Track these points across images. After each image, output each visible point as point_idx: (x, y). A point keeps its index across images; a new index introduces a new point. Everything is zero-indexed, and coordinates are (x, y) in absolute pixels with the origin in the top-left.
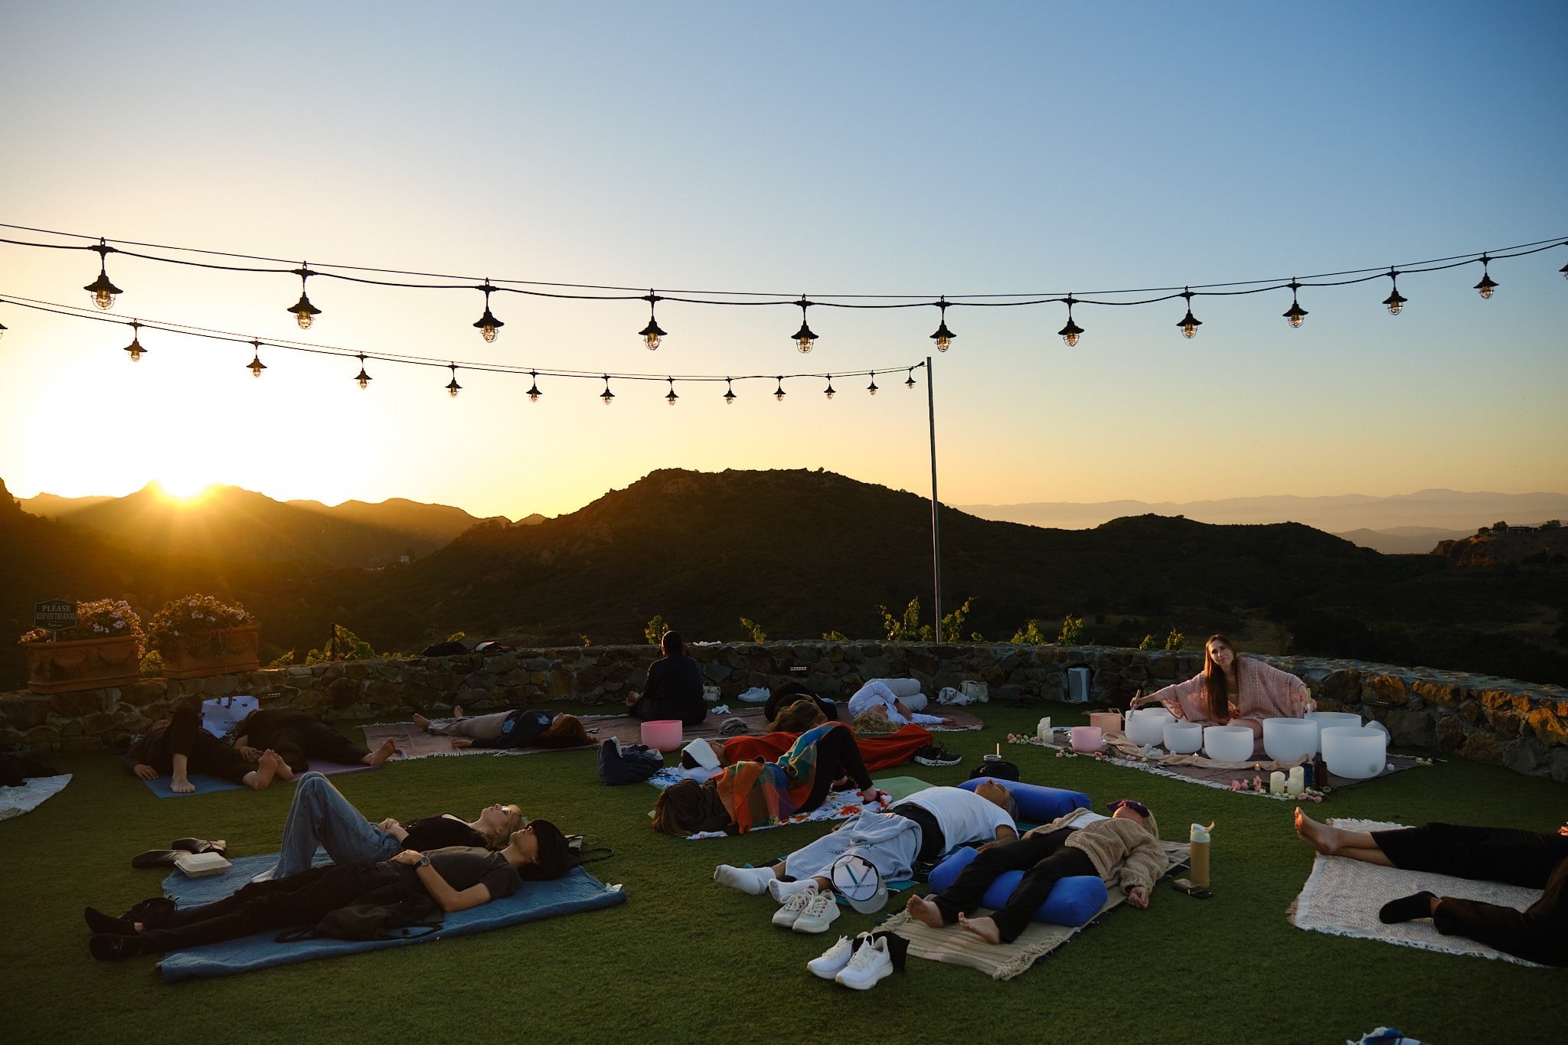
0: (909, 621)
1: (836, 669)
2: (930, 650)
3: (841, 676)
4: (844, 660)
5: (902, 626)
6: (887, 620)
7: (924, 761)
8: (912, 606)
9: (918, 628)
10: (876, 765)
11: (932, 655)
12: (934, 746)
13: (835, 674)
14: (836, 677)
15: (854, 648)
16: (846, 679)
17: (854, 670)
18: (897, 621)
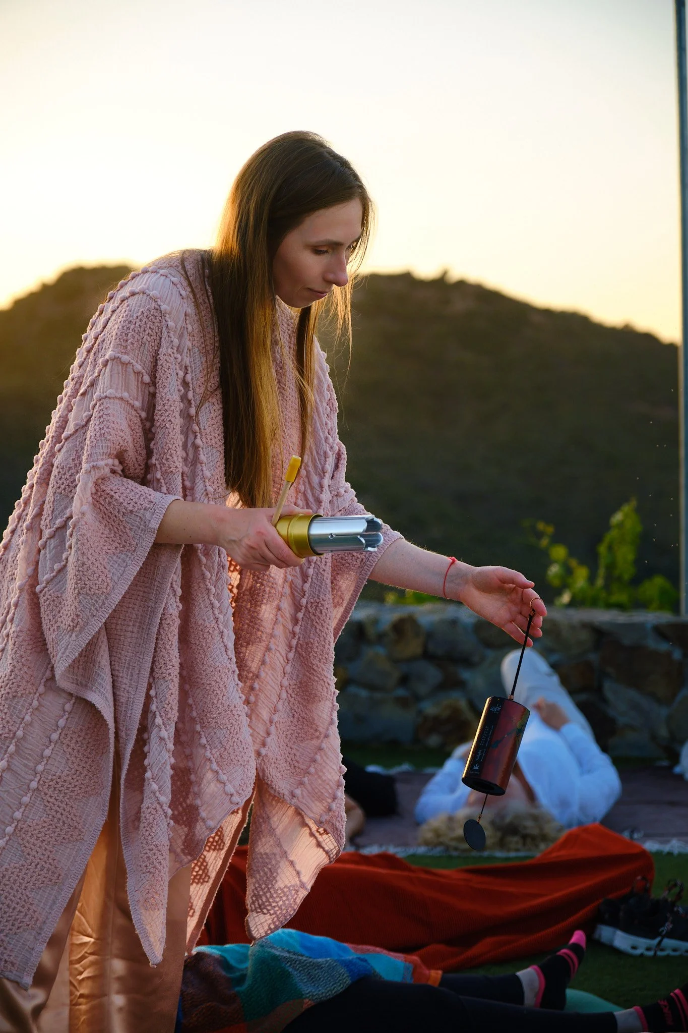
0: (611, 567)
1: (404, 681)
2: (660, 631)
3: (418, 698)
4: (427, 655)
5: (592, 579)
6: (556, 562)
7: (622, 940)
8: (621, 525)
9: (636, 581)
10: (478, 949)
11: (664, 647)
12: (659, 893)
13: (401, 692)
14: (403, 703)
15: (454, 622)
16: (430, 708)
17: (451, 683)
18: (582, 562)
